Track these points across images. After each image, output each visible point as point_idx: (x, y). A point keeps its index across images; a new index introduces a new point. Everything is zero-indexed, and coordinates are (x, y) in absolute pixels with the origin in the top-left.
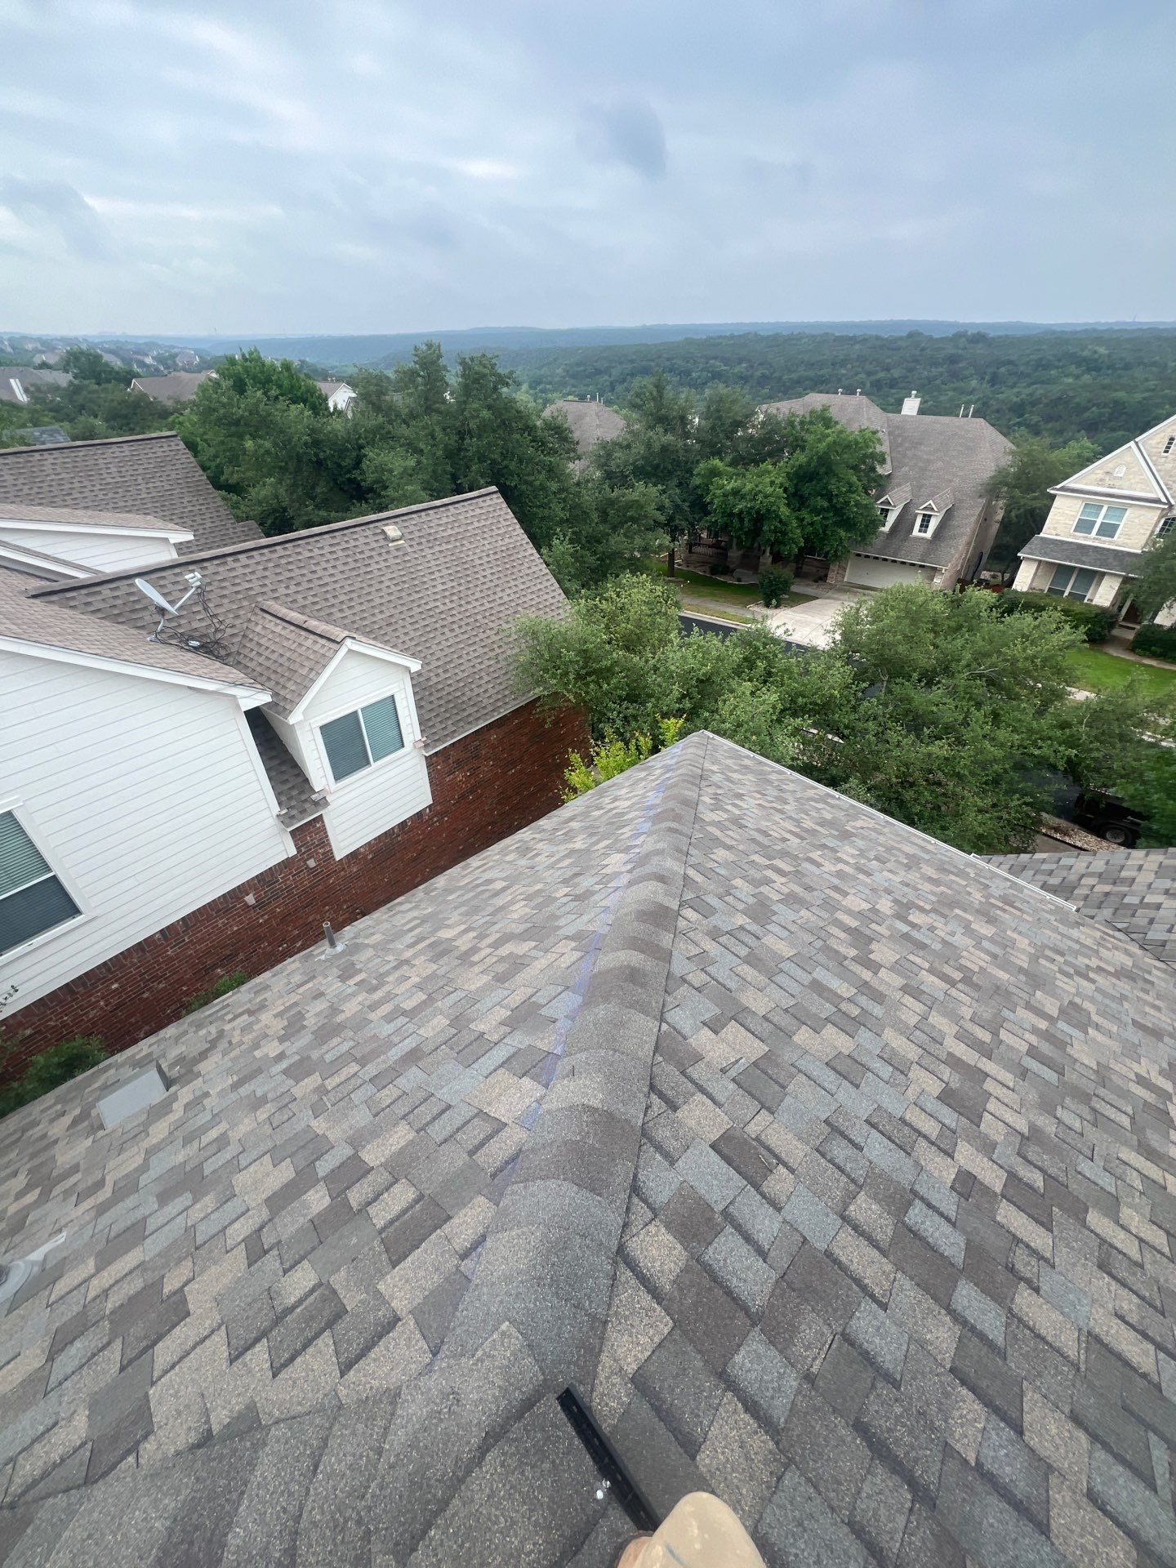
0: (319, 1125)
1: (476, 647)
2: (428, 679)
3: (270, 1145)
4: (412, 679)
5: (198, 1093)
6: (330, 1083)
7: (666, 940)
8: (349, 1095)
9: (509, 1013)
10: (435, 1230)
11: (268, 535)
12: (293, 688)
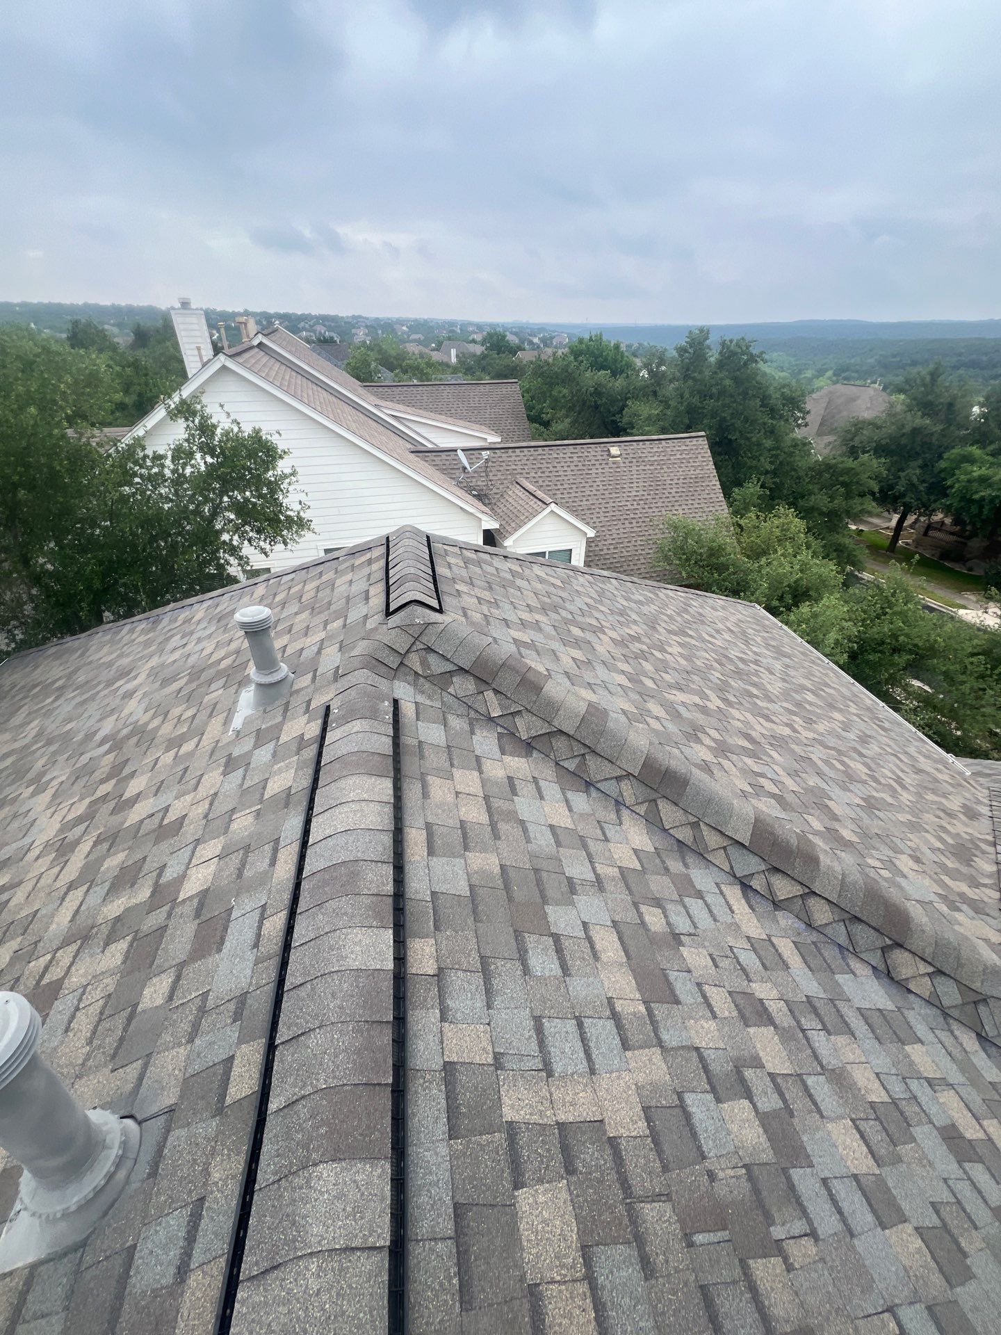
1: (643, 538)
4: (586, 542)
12: (514, 525)
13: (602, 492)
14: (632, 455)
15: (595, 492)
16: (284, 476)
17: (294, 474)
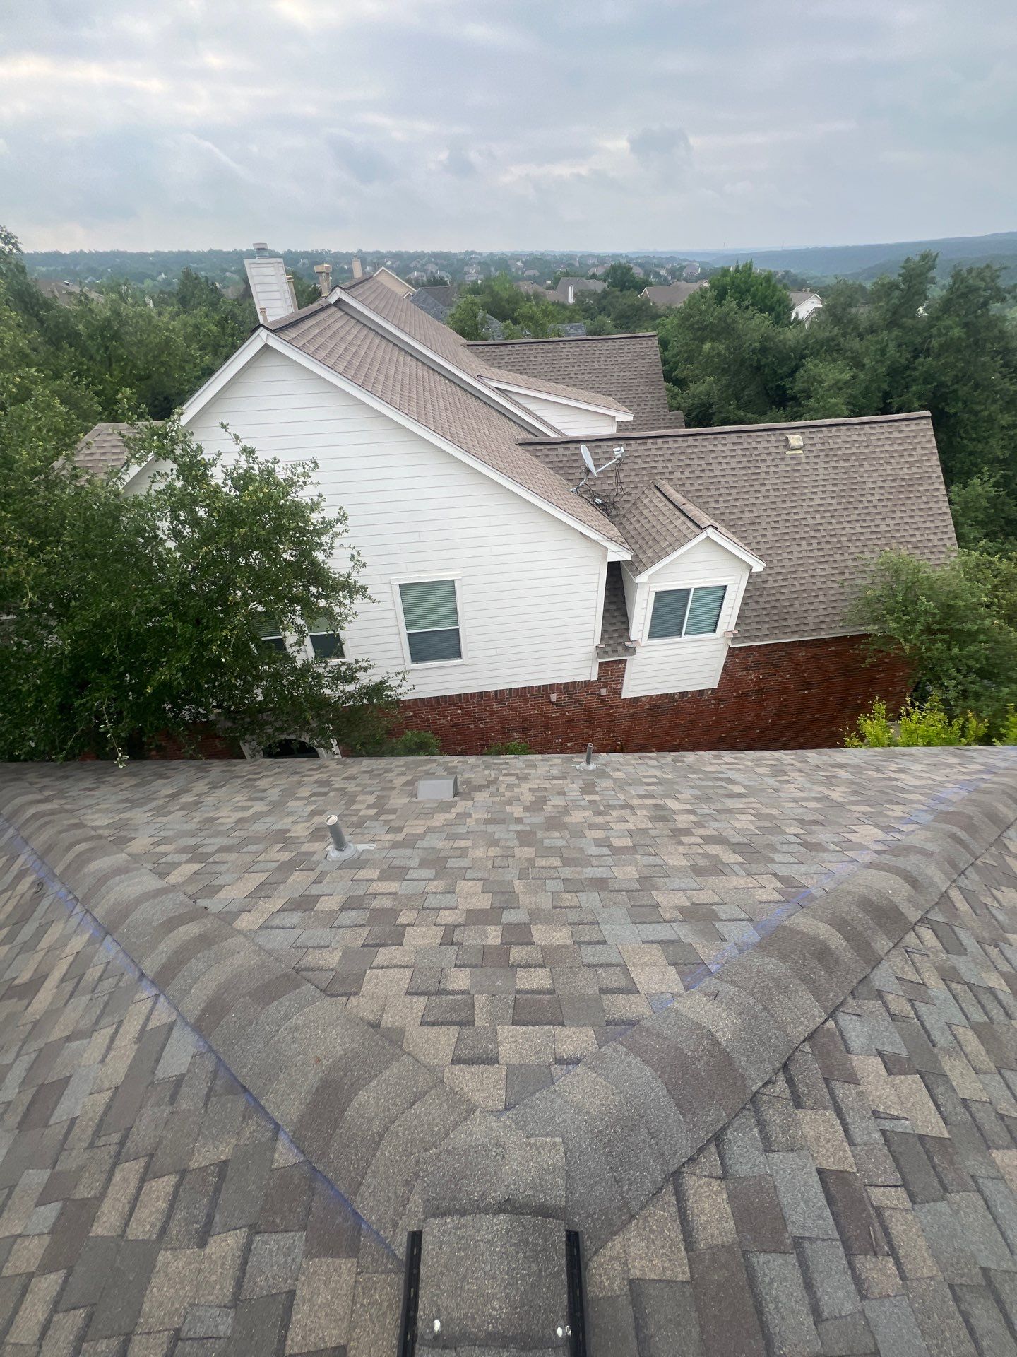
0: (519, 886)
1: (826, 566)
2: (765, 582)
3: (486, 875)
4: (750, 577)
5: (467, 811)
6: (540, 862)
7: (882, 944)
8: (545, 879)
9: (688, 904)
10: (549, 1024)
11: (688, 426)
12: (650, 555)
13: (772, 499)
14: (819, 447)
15: (762, 500)
16: (327, 525)
17: (343, 518)
